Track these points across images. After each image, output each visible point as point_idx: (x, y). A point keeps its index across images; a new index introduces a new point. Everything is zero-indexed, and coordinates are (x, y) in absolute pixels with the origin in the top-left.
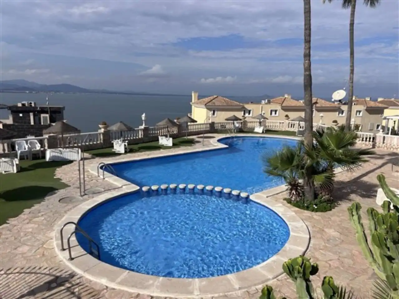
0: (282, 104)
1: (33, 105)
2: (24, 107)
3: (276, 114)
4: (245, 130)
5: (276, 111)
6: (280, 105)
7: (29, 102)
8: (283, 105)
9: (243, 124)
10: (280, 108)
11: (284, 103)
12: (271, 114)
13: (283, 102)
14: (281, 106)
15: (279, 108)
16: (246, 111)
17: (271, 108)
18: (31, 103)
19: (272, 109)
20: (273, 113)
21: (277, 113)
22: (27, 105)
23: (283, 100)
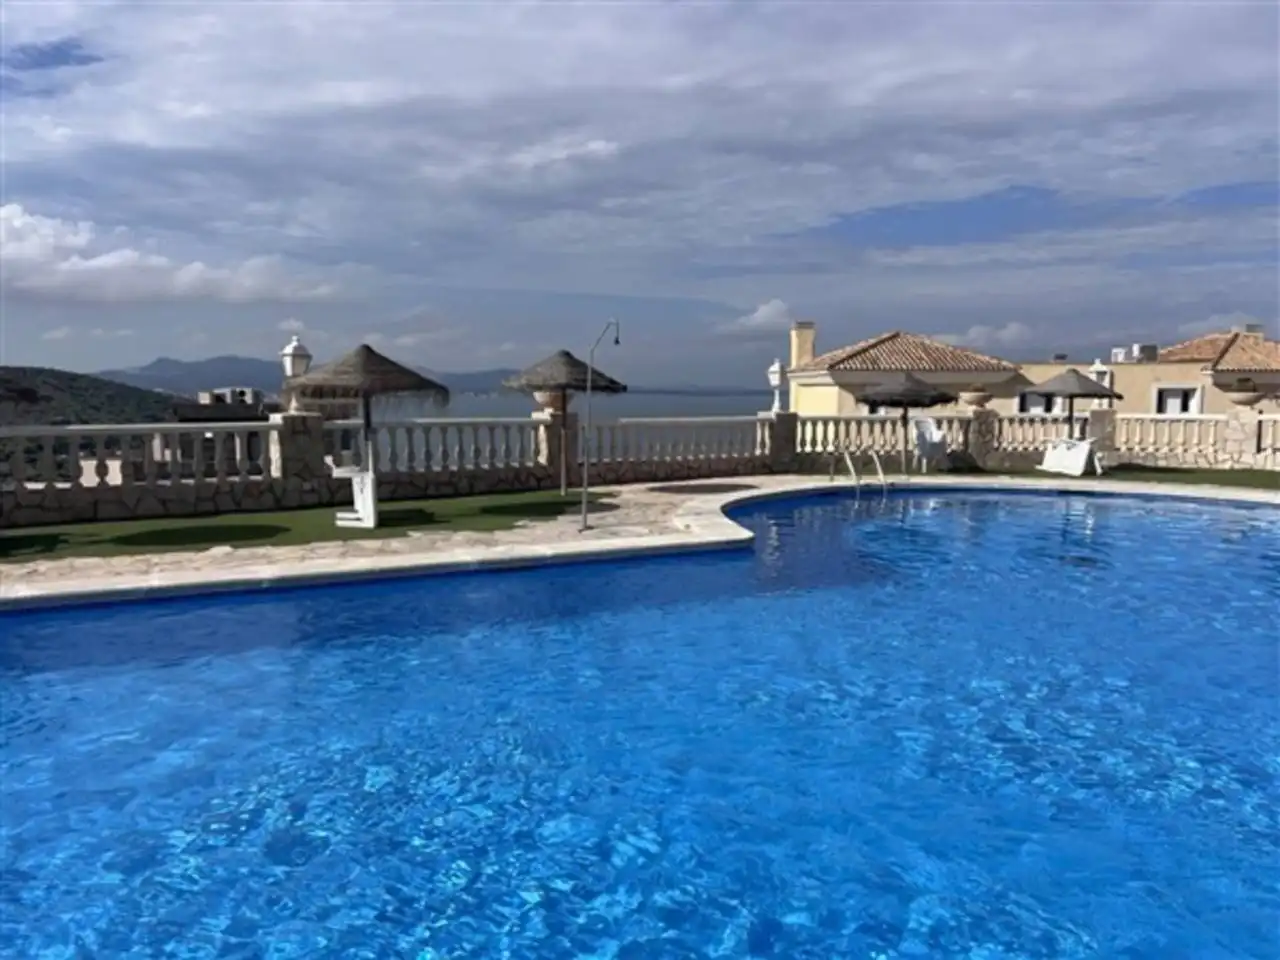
0: (1217, 363)
1: (249, 399)
2: (221, 404)
3: (1185, 408)
4: (991, 464)
5: (1186, 396)
6: (1210, 365)
7: (238, 390)
8: (1220, 367)
9: (973, 427)
10: (1209, 381)
11: (1228, 357)
12: (1161, 408)
13: (1225, 351)
14: (1214, 368)
15: (1199, 378)
16: (1029, 399)
17: (1158, 380)
18: (242, 393)
19: (1165, 385)
20: (1174, 405)
21: (1194, 403)
22: (229, 400)
23: (1223, 344)
